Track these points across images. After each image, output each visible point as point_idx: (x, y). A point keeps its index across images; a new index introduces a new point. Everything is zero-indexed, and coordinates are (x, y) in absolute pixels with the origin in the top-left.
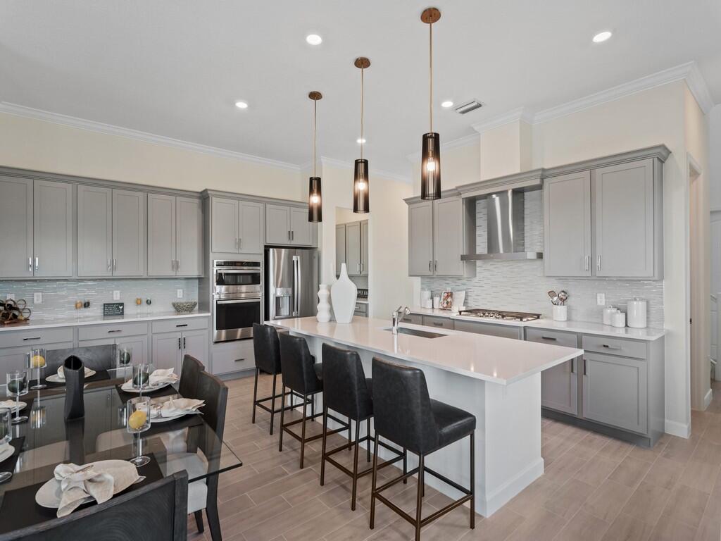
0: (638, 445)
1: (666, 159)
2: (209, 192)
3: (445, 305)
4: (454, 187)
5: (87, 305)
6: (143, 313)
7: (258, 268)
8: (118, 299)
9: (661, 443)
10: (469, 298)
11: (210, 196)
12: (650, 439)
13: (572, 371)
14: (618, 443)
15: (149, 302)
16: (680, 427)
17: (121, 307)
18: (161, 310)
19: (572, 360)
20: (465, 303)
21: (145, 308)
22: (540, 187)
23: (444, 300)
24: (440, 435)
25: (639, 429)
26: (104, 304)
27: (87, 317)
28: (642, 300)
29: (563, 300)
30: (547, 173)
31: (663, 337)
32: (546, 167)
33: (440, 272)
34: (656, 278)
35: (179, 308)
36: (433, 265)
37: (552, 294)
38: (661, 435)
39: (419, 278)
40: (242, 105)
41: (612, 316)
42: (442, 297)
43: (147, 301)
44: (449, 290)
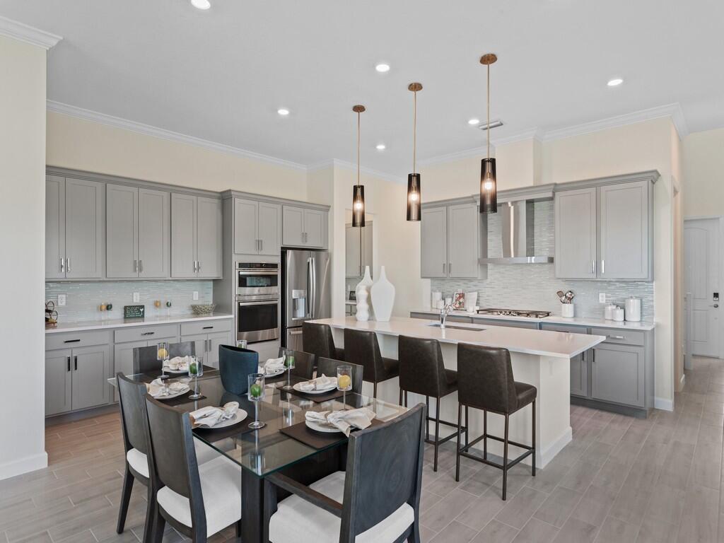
0: (637, 417)
1: (656, 180)
2: (232, 193)
3: (458, 306)
4: (470, 195)
5: (109, 307)
6: (161, 316)
7: (275, 270)
8: (138, 301)
9: (654, 415)
10: (481, 299)
11: (233, 197)
12: (646, 411)
13: (583, 359)
14: (621, 418)
15: (168, 305)
16: (666, 402)
17: (142, 310)
18: (179, 313)
19: (583, 353)
20: (478, 304)
21: (164, 311)
22: (552, 199)
23: (456, 301)
24: (519, 400)
25: (639, 404)
26: (125, 308)
27: (109, 320)
28: (636, 297)
29: (570, 299)
30: (557, 187)
31: (654, 329)
32: (558, 182)
33: (454, 274)
34: (650, 279)
35: (197, 311)
36: (448, 267)
37: (560, 294)
38: (653, 409)
39: (429, 280)
40: (283, 112)
41: (613, 312)
42: (454, 299)
43: (167, 304)
44: (460, 291)
